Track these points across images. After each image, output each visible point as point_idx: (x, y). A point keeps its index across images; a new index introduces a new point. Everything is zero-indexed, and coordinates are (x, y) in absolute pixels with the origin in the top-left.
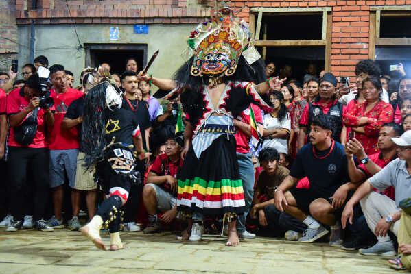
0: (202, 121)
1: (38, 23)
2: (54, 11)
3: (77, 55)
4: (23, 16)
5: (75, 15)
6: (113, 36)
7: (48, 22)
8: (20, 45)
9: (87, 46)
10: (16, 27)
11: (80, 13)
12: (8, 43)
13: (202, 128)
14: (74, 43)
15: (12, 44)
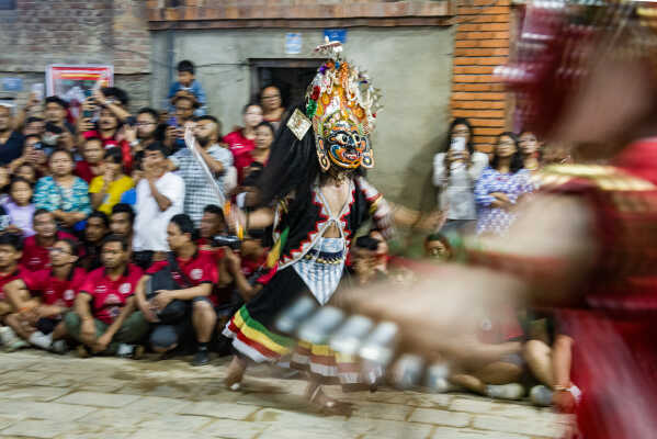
0: (313, 236)
1: (180, 27)
2: (202, 10)
3: (239, 77)
4: (157, 18)
5: (235, 15)
6: (292, 47)
7: (194, 26)
8: (154, 62)
9: (252, 62)
10: (148, 34)
11: (241, 12)
12: (137, 59)
13: (313, 251)
14: (232, 58)
15: (142, 60)
